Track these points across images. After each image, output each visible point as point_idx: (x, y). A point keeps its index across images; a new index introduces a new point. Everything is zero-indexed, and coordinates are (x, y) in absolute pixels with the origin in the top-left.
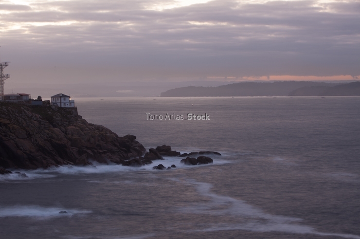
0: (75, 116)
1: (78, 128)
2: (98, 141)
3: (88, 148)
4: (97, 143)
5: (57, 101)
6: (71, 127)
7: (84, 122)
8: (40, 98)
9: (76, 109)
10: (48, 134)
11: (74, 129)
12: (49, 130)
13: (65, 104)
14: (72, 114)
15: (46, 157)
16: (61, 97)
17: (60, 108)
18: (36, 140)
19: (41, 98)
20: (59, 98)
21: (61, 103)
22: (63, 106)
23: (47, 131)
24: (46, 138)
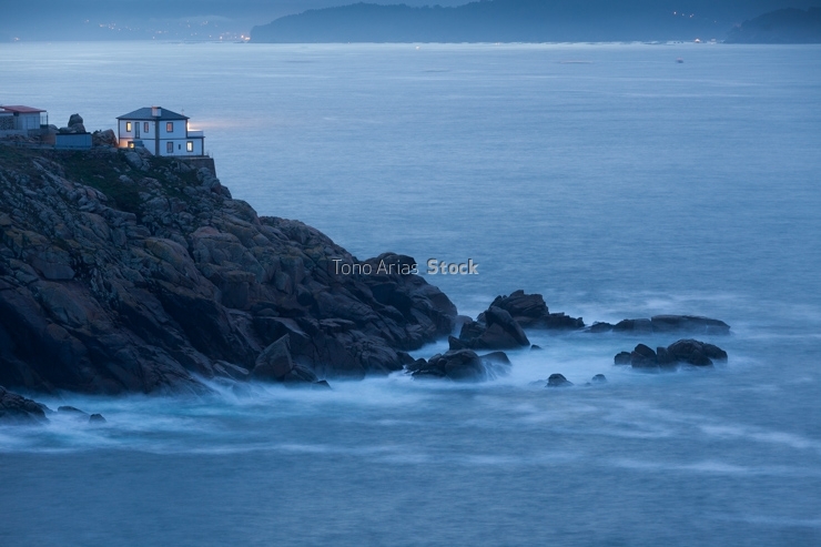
0: (213, 190)
1: (230, 236)
2: (303, 282)
3: (283, 313)
4: (301, 289)
5: (143, 135)
6: (204, 234)
7: (245, 210)
8: (76, 121)
9: (210, 163)
10: (146, 264)
11: (217, 239)
12: (145, 246)
13: (170, 146)
14: (200, 183)
15: (151, 348)
16: (157, 120)
17: (158, 163)
18: (109, 288)
19: (81, 121)
20: (152, 125)
21: (157, 140)
22: (164, 153)
23: (141, 251)
24: (141, 279)
